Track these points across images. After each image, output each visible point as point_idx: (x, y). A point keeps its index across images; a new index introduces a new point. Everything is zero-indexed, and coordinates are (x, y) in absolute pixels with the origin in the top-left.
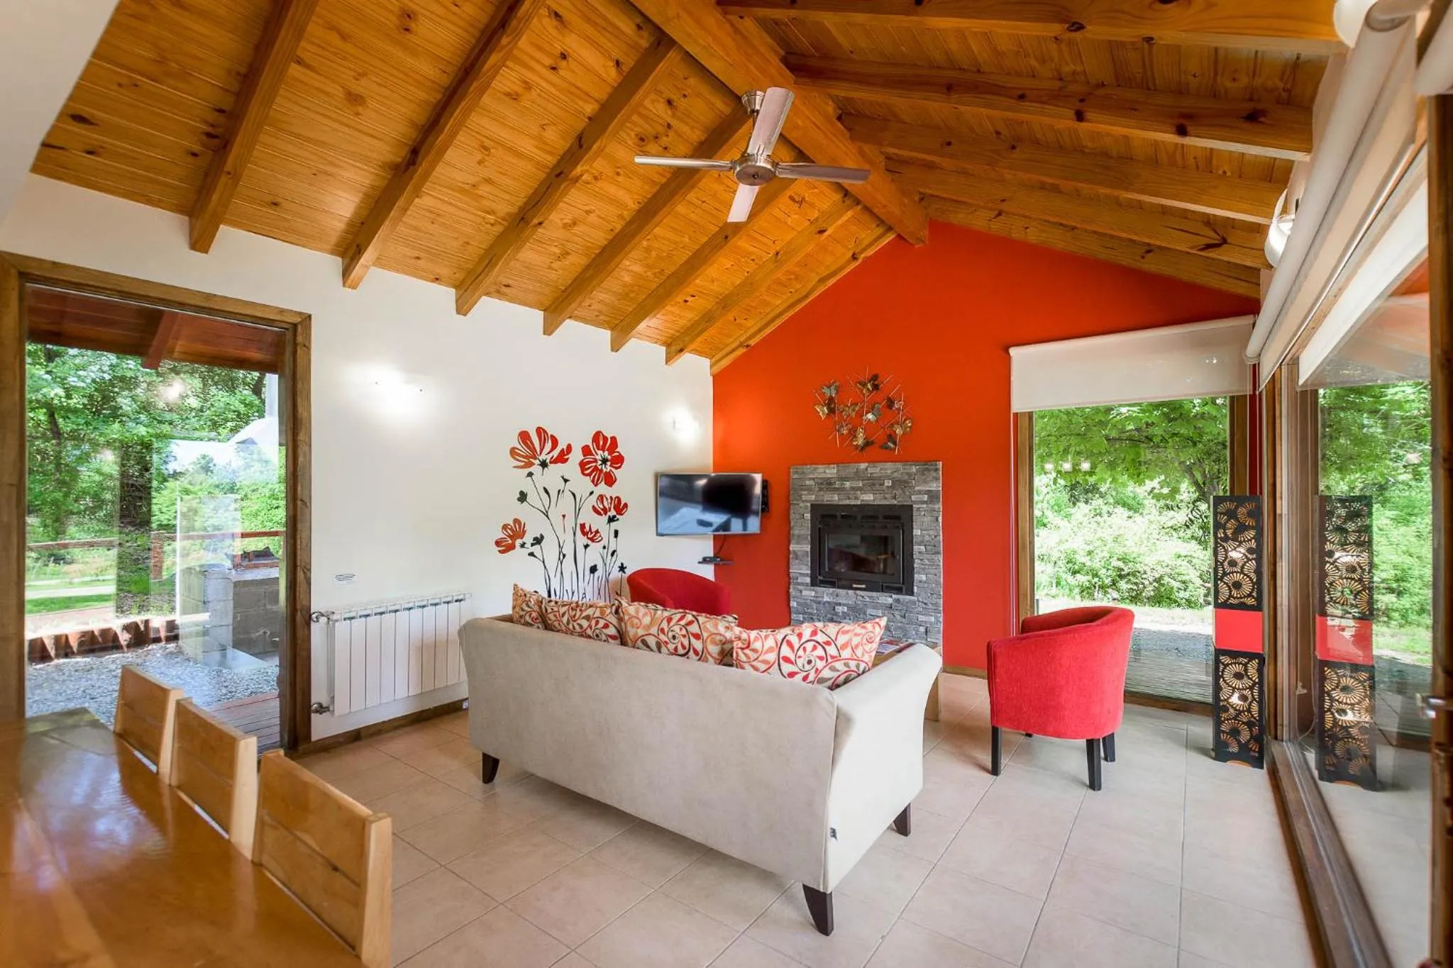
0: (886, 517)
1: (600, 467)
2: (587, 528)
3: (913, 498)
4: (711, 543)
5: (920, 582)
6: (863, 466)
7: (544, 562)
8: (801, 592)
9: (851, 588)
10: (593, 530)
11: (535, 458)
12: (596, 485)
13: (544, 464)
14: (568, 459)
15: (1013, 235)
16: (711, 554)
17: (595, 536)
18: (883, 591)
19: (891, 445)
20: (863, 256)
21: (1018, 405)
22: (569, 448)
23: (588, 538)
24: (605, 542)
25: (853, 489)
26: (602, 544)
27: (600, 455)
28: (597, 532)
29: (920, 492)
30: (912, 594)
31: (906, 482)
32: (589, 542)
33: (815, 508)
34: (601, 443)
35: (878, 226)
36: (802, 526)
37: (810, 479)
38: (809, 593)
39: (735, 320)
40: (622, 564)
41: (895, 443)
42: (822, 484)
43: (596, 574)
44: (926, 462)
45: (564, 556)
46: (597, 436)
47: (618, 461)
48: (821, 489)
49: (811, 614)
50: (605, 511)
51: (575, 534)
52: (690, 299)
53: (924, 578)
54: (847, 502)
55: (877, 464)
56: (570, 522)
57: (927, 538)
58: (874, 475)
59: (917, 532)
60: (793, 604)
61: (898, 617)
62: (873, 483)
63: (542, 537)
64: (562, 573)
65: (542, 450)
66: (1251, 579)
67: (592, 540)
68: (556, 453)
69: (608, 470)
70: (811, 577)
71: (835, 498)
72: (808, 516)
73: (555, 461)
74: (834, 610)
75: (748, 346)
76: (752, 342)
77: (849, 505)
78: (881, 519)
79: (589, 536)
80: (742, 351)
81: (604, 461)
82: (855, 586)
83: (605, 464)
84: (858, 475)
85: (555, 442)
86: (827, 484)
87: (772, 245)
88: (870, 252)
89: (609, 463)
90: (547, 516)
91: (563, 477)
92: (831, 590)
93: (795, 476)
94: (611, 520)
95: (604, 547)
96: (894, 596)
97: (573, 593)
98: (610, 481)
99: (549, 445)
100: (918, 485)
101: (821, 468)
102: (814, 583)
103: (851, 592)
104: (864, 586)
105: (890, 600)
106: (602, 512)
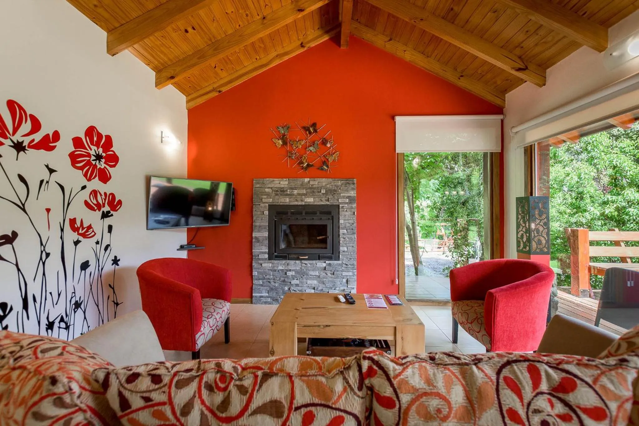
0: (321, 213)
1: (94, 163)
2: (78, 224)
3: (340, 201)
4: (185, 234)
5: (344, 251)
6: (306, 180)
7: (17, 265)
8: (261, 265)
9: (298, 259)
10: (85, 225)
11: (6, 137)
12: (89, 180)
13: (19, 147)
14: (54, 147)
16: (185, 242)
17: (87, 231)
18: (319, 259)
19: (325, 167)
20: (308, 46)
21: (398, 150)
22: (56, 136)
23: (79, 234)
24: (98, 237)
25: (299, 194)
26: (94, 239)
27: (93, 151)
28: (90, 227)
29: (344, 197)
30: (338, 259)
31: (335, 190)
32: (81, 238)
33: (271, 207)
34: (95, 139)
35: (318, 29)
36: (262, 219)
37: (269, 188)
38: (267, 265)
39: (215, 67)
40: (116, 257)
41: (328, 167)
42: (277, 191)
43: (88, 270)
44: (348, 179)
45: (48, 255)
46: (91, 131)
47: (114, 160)
48: (277, 195)
49: (269, 279)
50: (99, 207)
51: (62, 230)
52: (190, 30)
53: (345, 249)
54: (296, 203)
55: (316, 179)
56: (57, 217)
57: (348, 225)
58: (314, 186)
59: (341, 221)
60: (255, 273)
61: (329, 274)
62: (313, 191)
63: (15, 235)
64: (44, 274)
65: (15, 130)
67: (84, 236)
68: (38, 137)
69: (102, 167)
70: (268, 254)
71: (286, 201)
72: (266, 213)
73: (38, 146)
74: (286, 273)
75: (220, 92)
76: (224, 89)
77: (297, 205)
78: (318, 214)
79: (80, 232)
80: (215, 94)
81: (99, 157)
82: (300, 258)
83: (100, 161)
84: (302, 186)
85: (36, 126)
86: (282, 192)
87: (264, 7)
88: (313, 45)
89: (103, 160)
90: (24, 210)
91: (47, 166)
92: (284, 262)
93: (258, 186)
94: (105, 215)
95: (97, 243)
96: (327, 262)
97: (59, 295)
98: (105, 177)
99: (26, 127)
100: (344, 193)
101: (277, 181)
102: (270, 258)
103: (298, 262)
104: (307, 257)
105: (324, 265)
106: (96, 208)
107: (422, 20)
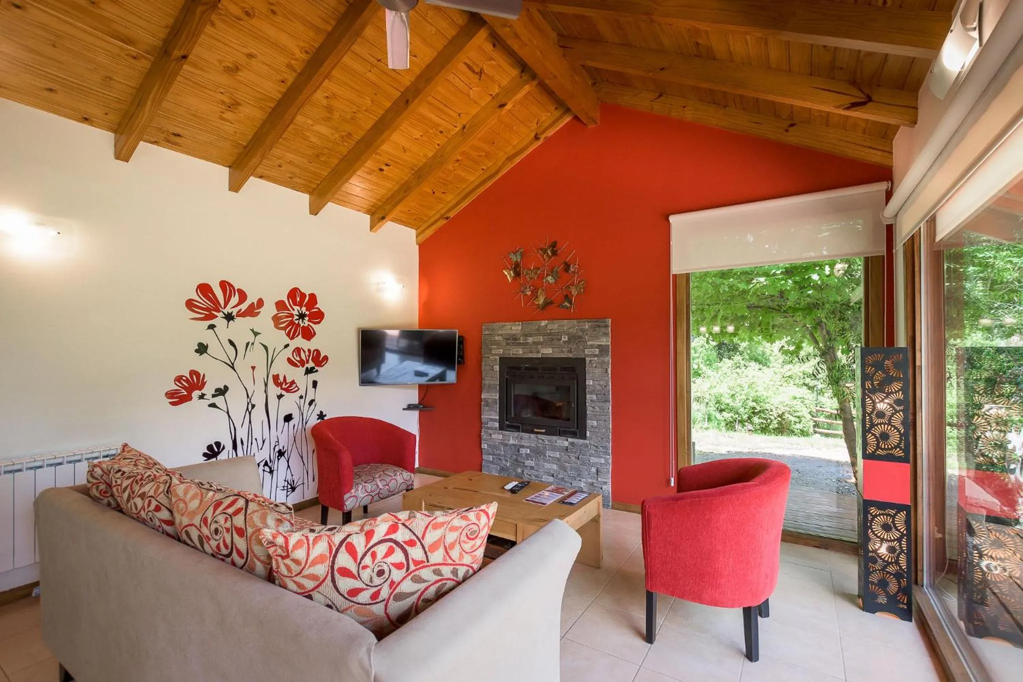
0: (563, 369)
1: (297, 322)
2: (281, 379)
3: (587, 351)
4: (417, 392)
5: (592, 427)
6: (543, 323)
7: (228, 413)
8: (491, 435)
9: (532, 432)
10: (289, 380)
11: (219, 311)
12: (292, 338)
13: (229, 317)
14: (259, 312)
15: (672, 114)
16: (415, 401)
17: (290, 386)
18: (560, 435)
19: (567, 304)
20: (543, 136)
21: (676, 268)
22: (261, 303)
23: (282, 389)
24: (302, 392)
25: (534, 343)
26: (298, 394)
27: (296, 310)
28: (293, 382)
29: (592, 346)
30: (584, 437)
31: (580, 337)
32: (284, 393)
33: (503, 360)
34: (298, 299)
35: (556, 109)
36: (492, 375)
37: (499, 335)
38: (498, 437)
39: (434, 193)
40: (321, 412)
41: (571, 303)
42: (508, 339)
43: (292, 423)
44: (597, 318)
45: (253, 406)
46: (294, 293)
47: (318, 316)
48: (508, 344)
49: (499, 455)
50: (302, 363)
51: (266, 385)
52: (384, 167)
53: (595, 423)
54: (530, 355)
55: (555, 321)
56: (261, 373)
57: (598, 387)
58: (553, 331)
59: (589, 382)
60: (484, 446)
61: (573, 458)
62: (552, 338)
63: (226, 388)
64: (250, 423)
65: (226, 304)
66: (899, 431)
67: (287, 390)
68: (244, 307)
69: (306, 325)
70: (499, 422)
71: (519, 352)
72: (497, 368)
73: (242, 314)
74: (519, 451)
75: (447, 218)
76: (451, 215)
77: (532, 358)
78: (559, 370)
79: (284, 386)
80: (443, 222)
81: (302, 316)
82: (536, 430)
83: (303, 319)
84: (539, 332)
85: (243, 296)
86: (513, 340)
87: (458, 117)
88: (550, 133)
89: (307, 318)
90: (233, 368)
91: (252, 330)
92: (516, 434)
93: (487, 332)
94: (309, 371)
95: (301, 397)
96: (570, 440)
97: (264, 442)
98: (308, 334)
99: (235, 300)
100: (592, 340)
101: (508, 325)
102: (501, 428)
103: (532, 436)
104: (544, 431)
105: (566, 444)
106: (299, 364)
107: (662, 69)
